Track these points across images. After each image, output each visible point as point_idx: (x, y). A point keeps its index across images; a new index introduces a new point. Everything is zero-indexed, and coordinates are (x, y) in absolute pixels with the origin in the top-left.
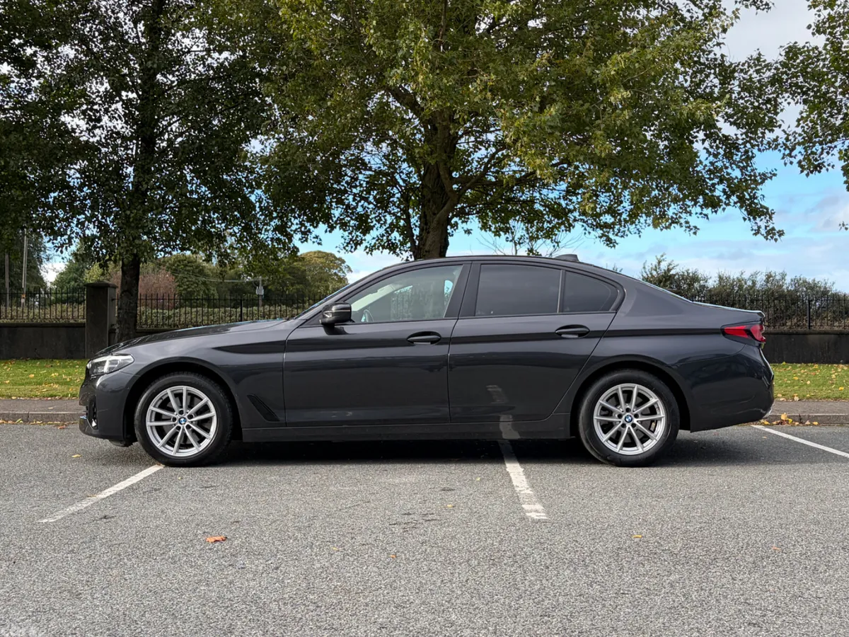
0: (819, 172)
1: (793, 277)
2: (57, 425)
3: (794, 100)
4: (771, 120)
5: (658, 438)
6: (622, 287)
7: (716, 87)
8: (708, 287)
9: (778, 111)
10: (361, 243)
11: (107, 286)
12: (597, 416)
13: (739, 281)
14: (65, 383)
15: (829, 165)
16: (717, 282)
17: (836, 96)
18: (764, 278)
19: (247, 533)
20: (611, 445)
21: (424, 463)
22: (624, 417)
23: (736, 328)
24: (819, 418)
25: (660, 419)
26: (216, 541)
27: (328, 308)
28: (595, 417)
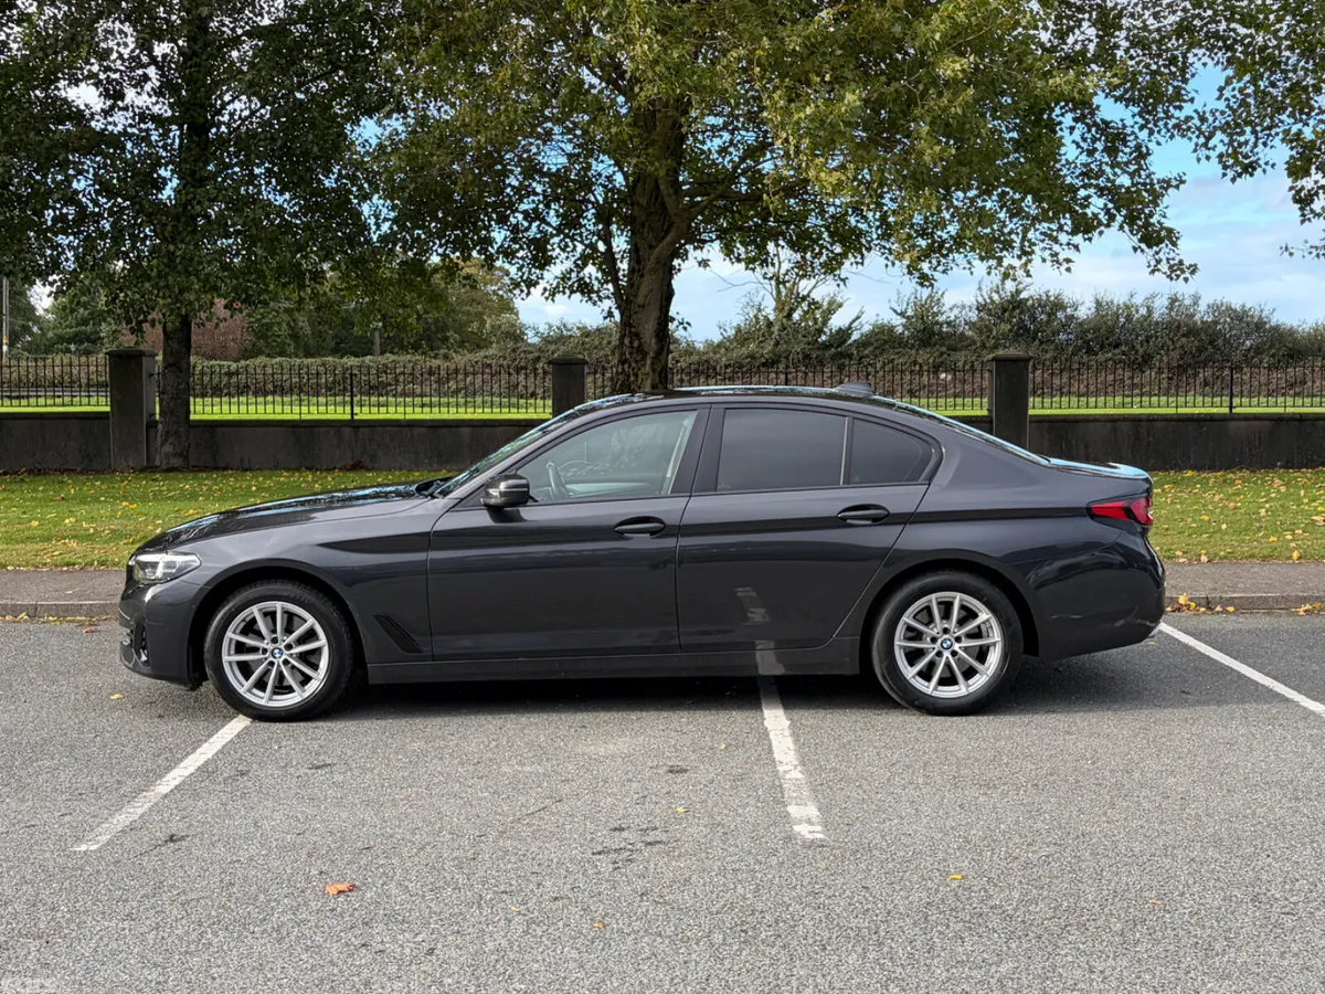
0: (1252, 175)
1: (1211, 302)
2: (81, 624)
3: (1213, 59)
4: (1178, 90)
5: (991, 672)
6: (938, 443)
7: (1091, 41)
8: (1077, 319)
9: (1188, 76)
10: (537, 283)
11: (141, 354)
12: (900, 640)
13: (1127, 307)
14: (89, 538)
15: (1266, 163)
16: (1094, 310)
17: (1280, 52)
18: (1166, 303)
19: (384, 873)
20: (920, 684)
21: (641, 711)
22: (939, 641)
23: (1111, 505)
24: (1236, 601)
25: (994, 644)
26: (340, 892)
27: (493, 483)
28: (897, 642)
